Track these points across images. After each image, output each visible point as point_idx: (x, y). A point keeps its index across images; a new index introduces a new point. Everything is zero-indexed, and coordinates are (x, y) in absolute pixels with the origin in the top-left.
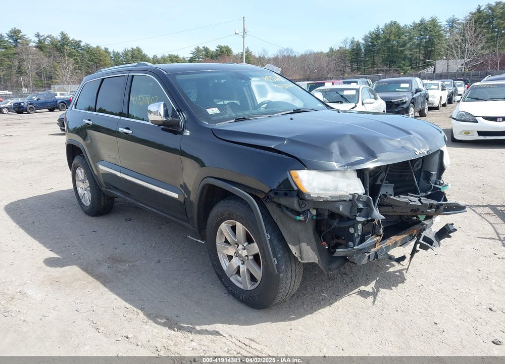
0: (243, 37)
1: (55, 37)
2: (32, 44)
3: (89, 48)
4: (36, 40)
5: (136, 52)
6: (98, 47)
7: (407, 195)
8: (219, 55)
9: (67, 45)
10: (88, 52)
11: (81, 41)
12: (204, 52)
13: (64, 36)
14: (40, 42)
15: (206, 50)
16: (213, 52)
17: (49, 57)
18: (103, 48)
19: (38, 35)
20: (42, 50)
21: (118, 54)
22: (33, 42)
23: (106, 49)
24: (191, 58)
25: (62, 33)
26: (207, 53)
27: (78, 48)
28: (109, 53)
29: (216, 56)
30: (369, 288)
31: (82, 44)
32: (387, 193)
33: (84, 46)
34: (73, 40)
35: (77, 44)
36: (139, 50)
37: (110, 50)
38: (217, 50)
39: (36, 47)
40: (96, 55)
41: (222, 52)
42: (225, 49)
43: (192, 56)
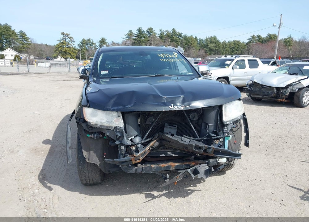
0: (279, 28)
1: (169, 31)
2: (157, 35)
3: (186, 37)
4: (160, 33)
5: (213, 39)
6: (191, 36)
7: (183, 136)
8: (268, 40)
9: (175, 36)
10: (185, 39)
11: (182, 33)
12: (257, 39)
13: (174, 30)
14: (161, 34)
15: (259, 37)
16: (264, 38)
17: (165, 42)
18: (194, 37)
19: (161, 31)
20: (162, 39)
21: (202, 40)
22: (158, 34)
23: (196, 37)
24: (248, 42)
25: (173, 29)
26: (259, 39)
27: (180, 37)
28: (197, 40)
29: (266, 41)
30: (156, 193)
31: (183, 35)
32: (170, 132)
33: (183, 36)
34: (178, 32)
35: (180, 35)
36: (215, 38)
37: (198, 38)
38: (267, 37)
39: (159, 37)
40: (189, 41)
41: (271, 38)
42: (273, 36)
43: (248, 41)
